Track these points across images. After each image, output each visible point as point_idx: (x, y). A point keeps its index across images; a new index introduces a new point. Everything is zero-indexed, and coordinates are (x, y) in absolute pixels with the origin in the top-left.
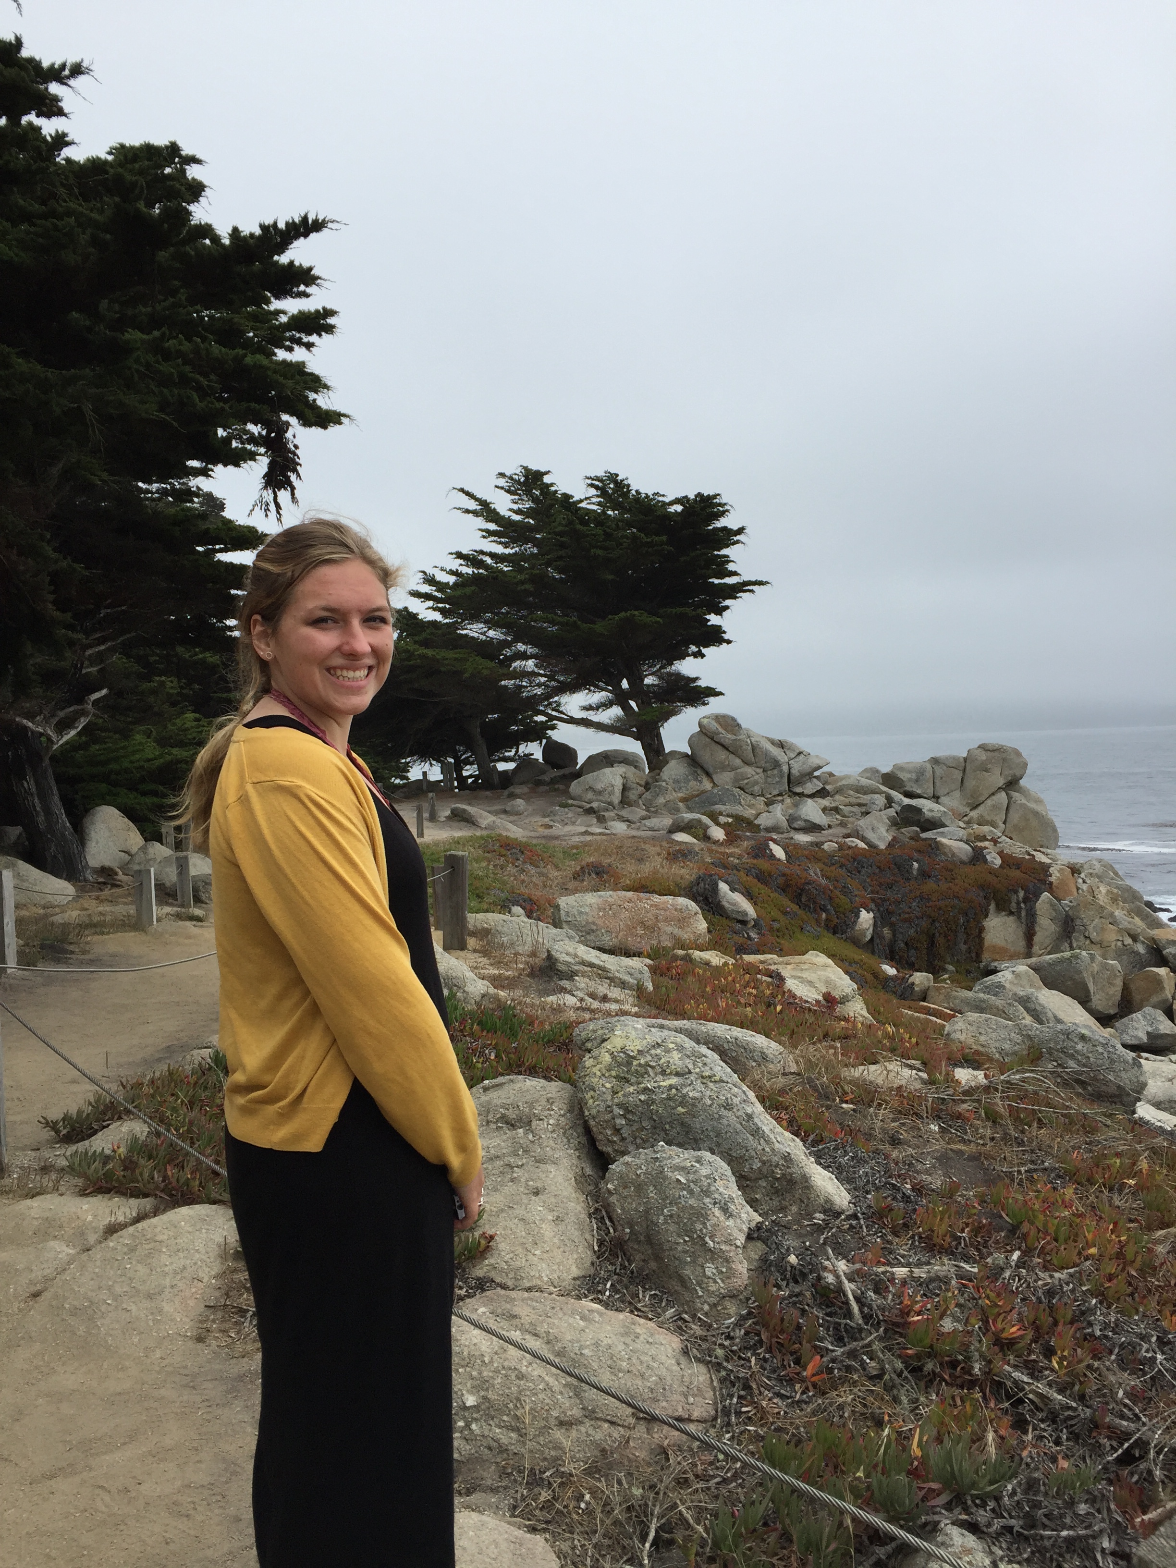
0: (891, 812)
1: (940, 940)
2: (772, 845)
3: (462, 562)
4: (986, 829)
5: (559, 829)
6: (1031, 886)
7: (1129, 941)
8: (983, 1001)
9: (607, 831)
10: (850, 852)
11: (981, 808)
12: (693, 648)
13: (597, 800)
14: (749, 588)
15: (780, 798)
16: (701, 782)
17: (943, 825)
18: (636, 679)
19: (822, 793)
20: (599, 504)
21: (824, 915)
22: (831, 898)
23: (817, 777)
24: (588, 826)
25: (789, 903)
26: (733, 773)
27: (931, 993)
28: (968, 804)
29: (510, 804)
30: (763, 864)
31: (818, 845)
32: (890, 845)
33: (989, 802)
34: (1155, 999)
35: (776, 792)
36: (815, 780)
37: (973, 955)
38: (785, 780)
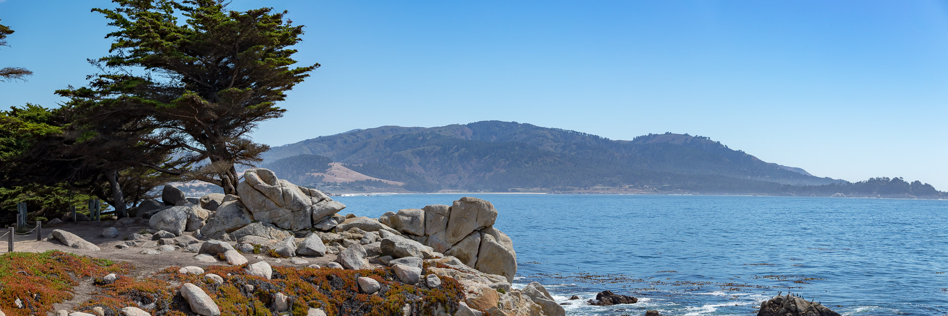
10: (327, 273)
11: (460, 244)
13: (164, 229)
15: (304, 232)
16: (244, 218)
17: (408, 255)
19: (335, 229)
23: (335, 218)
26: (268, 212)
28: (451, 242)
29: (104, 231)
31: (308, 266)
33: (466, 240)
35: (301, 227)
36: (333, 220)
38: (309, 219)
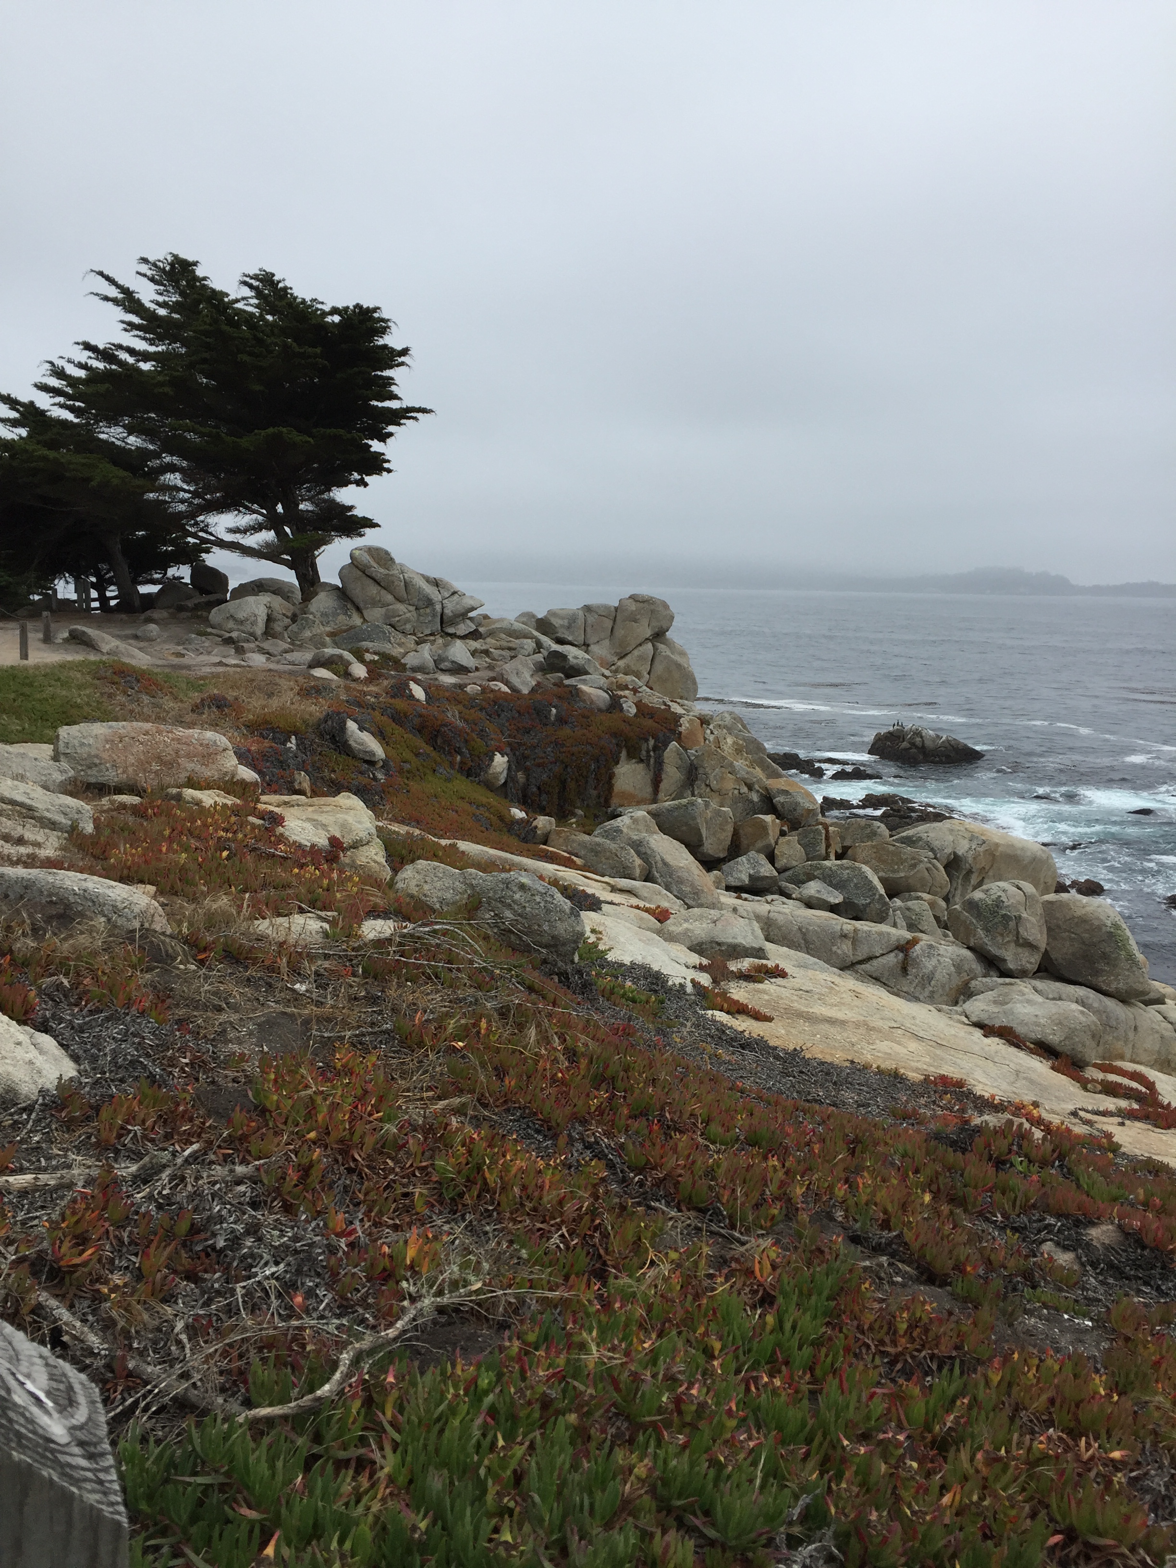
0: (539, 657)
1: (572, 785)
2: (412, 685)
3: (91, 354)
4: (629, 678)
5: (191, 658)
6: (661, 735)
7: (745, 790)
8: (598, 844)
9: (243, 663)
10: (491, 696)
11: (629, 657)
12: (356, 476)
13: (238, 630)
14: (412, 414)
15: (432, 638)
16: (350, 617)
17: (587, 673)
18: (291, 506)
19: (474, 635)
20: (257, 306)
21: (459, 758)
22: (466, 741)
23: (471, 619)
24: (224, 657)
25: (424, 745)
26: (384, 610)
27: (553, 836)
28: (616, 654)
29: (142, 628)
30: (400, 704)
31: (461, 687)
32: (533, 690)
33: (636, 653)
34: (760, 844)
35: (428, 632)
36: (468, 621)
37: (602, 800)
38: (438, 619)
